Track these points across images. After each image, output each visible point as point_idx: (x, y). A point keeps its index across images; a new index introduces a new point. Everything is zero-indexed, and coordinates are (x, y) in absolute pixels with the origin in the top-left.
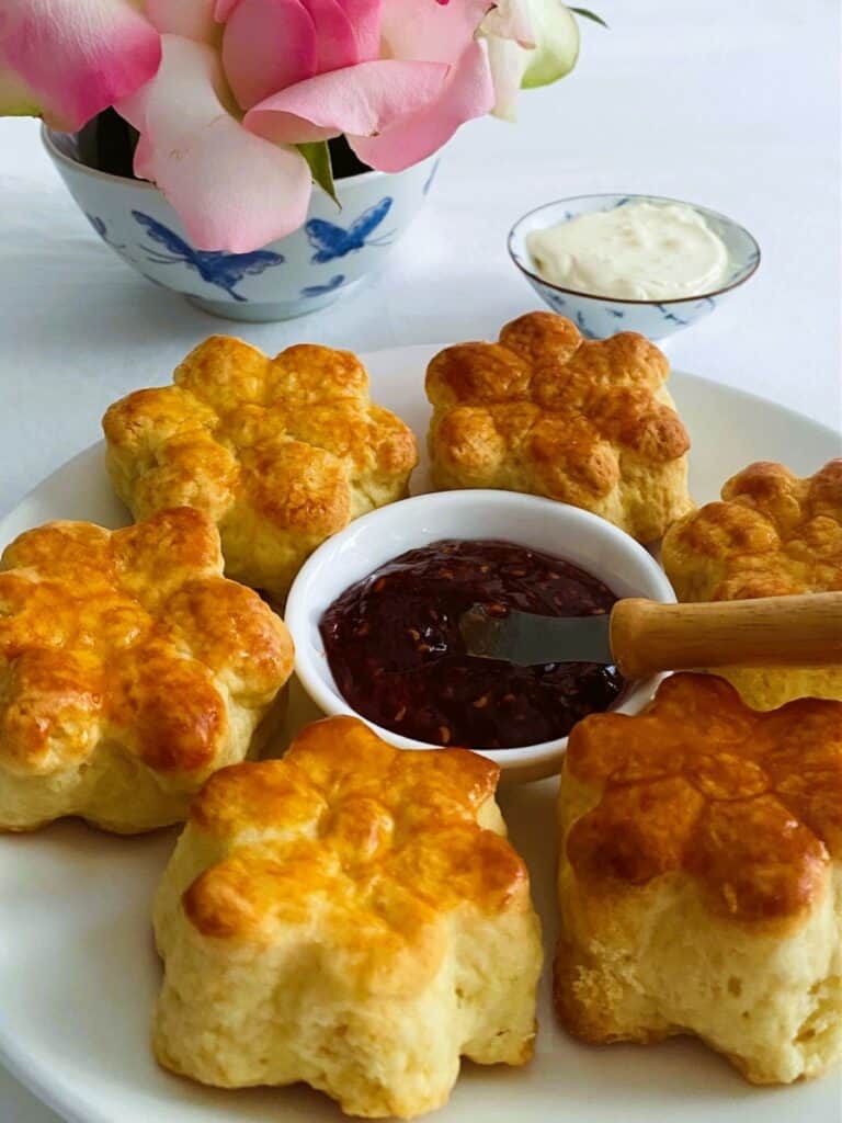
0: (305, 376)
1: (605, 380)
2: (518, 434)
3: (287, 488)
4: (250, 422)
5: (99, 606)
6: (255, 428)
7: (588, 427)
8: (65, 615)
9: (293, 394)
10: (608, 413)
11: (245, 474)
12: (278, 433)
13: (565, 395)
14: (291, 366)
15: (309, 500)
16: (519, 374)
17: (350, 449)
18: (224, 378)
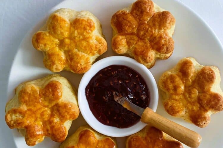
0: (79, 31)
1: (157, 30)
2: (132, 46)
3: (76, 66)
4: (67, 46)
5: (40, 112)
6: (68, 47)
7: (149, 46)
8: (34, 115)
9: (77, 36)
10: (155, 42)
11: (67, 60)
12: (73, 49)
13: (145, 35)
14: (76, 28)
15: (82, 68)
16: (135, 26)
17: (91, 52)
18: (59, 32)
